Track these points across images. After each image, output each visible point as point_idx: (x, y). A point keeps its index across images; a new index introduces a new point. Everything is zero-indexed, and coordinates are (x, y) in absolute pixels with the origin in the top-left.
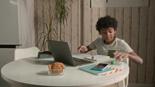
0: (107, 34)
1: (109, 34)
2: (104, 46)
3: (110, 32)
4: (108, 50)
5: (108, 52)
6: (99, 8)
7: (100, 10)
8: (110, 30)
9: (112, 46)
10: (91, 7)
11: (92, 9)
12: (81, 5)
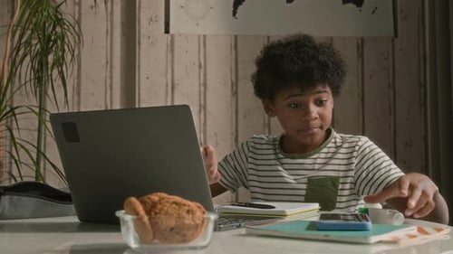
0: (308, 112)
1: (314, 110)
2: (286, 166)
3: (320, 103)
4: (305, 180)
5: (304, 186)
6: (204, 36)
7: (207, 43)
8: (317, 96)
9: (323, 161)
10: (167, 31)
11: (172, 41)
12: (122, 23)
